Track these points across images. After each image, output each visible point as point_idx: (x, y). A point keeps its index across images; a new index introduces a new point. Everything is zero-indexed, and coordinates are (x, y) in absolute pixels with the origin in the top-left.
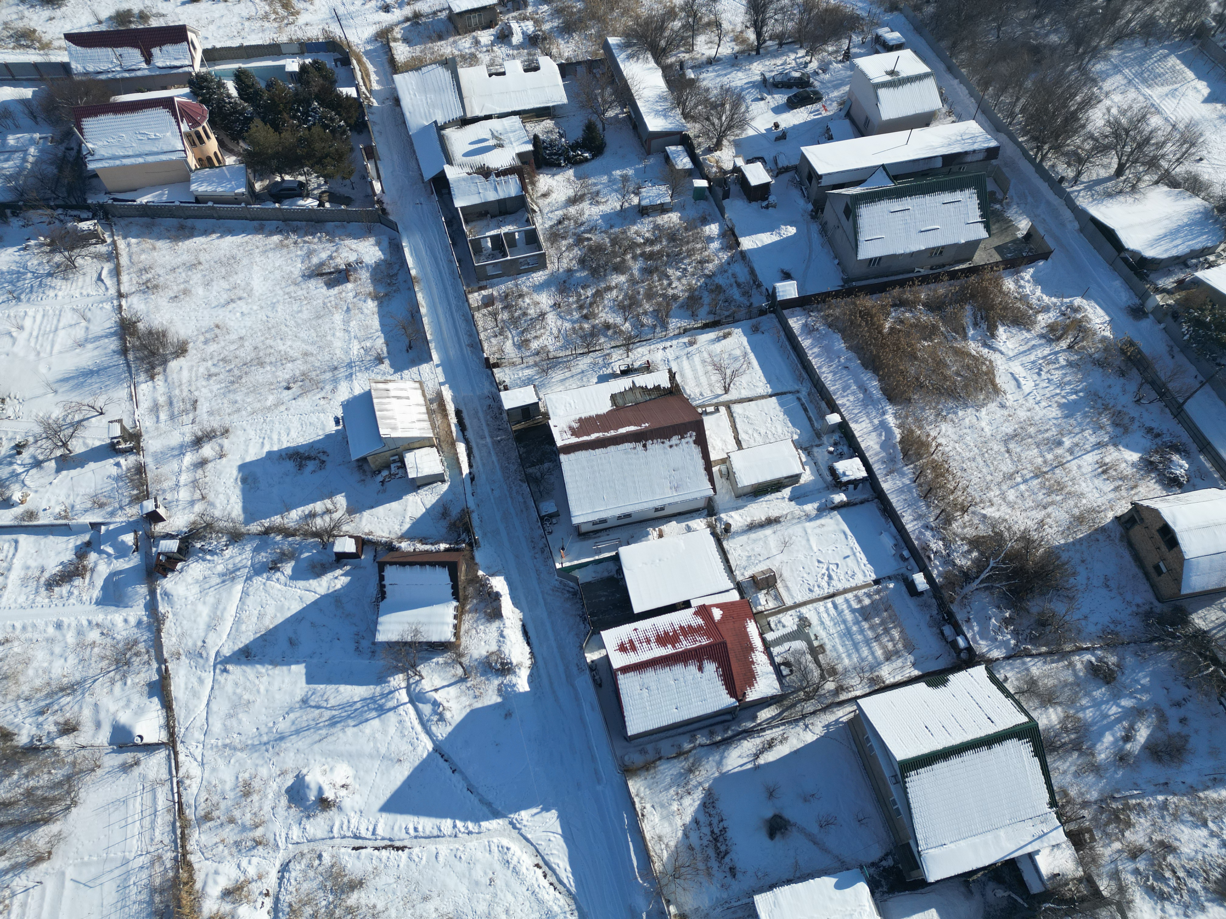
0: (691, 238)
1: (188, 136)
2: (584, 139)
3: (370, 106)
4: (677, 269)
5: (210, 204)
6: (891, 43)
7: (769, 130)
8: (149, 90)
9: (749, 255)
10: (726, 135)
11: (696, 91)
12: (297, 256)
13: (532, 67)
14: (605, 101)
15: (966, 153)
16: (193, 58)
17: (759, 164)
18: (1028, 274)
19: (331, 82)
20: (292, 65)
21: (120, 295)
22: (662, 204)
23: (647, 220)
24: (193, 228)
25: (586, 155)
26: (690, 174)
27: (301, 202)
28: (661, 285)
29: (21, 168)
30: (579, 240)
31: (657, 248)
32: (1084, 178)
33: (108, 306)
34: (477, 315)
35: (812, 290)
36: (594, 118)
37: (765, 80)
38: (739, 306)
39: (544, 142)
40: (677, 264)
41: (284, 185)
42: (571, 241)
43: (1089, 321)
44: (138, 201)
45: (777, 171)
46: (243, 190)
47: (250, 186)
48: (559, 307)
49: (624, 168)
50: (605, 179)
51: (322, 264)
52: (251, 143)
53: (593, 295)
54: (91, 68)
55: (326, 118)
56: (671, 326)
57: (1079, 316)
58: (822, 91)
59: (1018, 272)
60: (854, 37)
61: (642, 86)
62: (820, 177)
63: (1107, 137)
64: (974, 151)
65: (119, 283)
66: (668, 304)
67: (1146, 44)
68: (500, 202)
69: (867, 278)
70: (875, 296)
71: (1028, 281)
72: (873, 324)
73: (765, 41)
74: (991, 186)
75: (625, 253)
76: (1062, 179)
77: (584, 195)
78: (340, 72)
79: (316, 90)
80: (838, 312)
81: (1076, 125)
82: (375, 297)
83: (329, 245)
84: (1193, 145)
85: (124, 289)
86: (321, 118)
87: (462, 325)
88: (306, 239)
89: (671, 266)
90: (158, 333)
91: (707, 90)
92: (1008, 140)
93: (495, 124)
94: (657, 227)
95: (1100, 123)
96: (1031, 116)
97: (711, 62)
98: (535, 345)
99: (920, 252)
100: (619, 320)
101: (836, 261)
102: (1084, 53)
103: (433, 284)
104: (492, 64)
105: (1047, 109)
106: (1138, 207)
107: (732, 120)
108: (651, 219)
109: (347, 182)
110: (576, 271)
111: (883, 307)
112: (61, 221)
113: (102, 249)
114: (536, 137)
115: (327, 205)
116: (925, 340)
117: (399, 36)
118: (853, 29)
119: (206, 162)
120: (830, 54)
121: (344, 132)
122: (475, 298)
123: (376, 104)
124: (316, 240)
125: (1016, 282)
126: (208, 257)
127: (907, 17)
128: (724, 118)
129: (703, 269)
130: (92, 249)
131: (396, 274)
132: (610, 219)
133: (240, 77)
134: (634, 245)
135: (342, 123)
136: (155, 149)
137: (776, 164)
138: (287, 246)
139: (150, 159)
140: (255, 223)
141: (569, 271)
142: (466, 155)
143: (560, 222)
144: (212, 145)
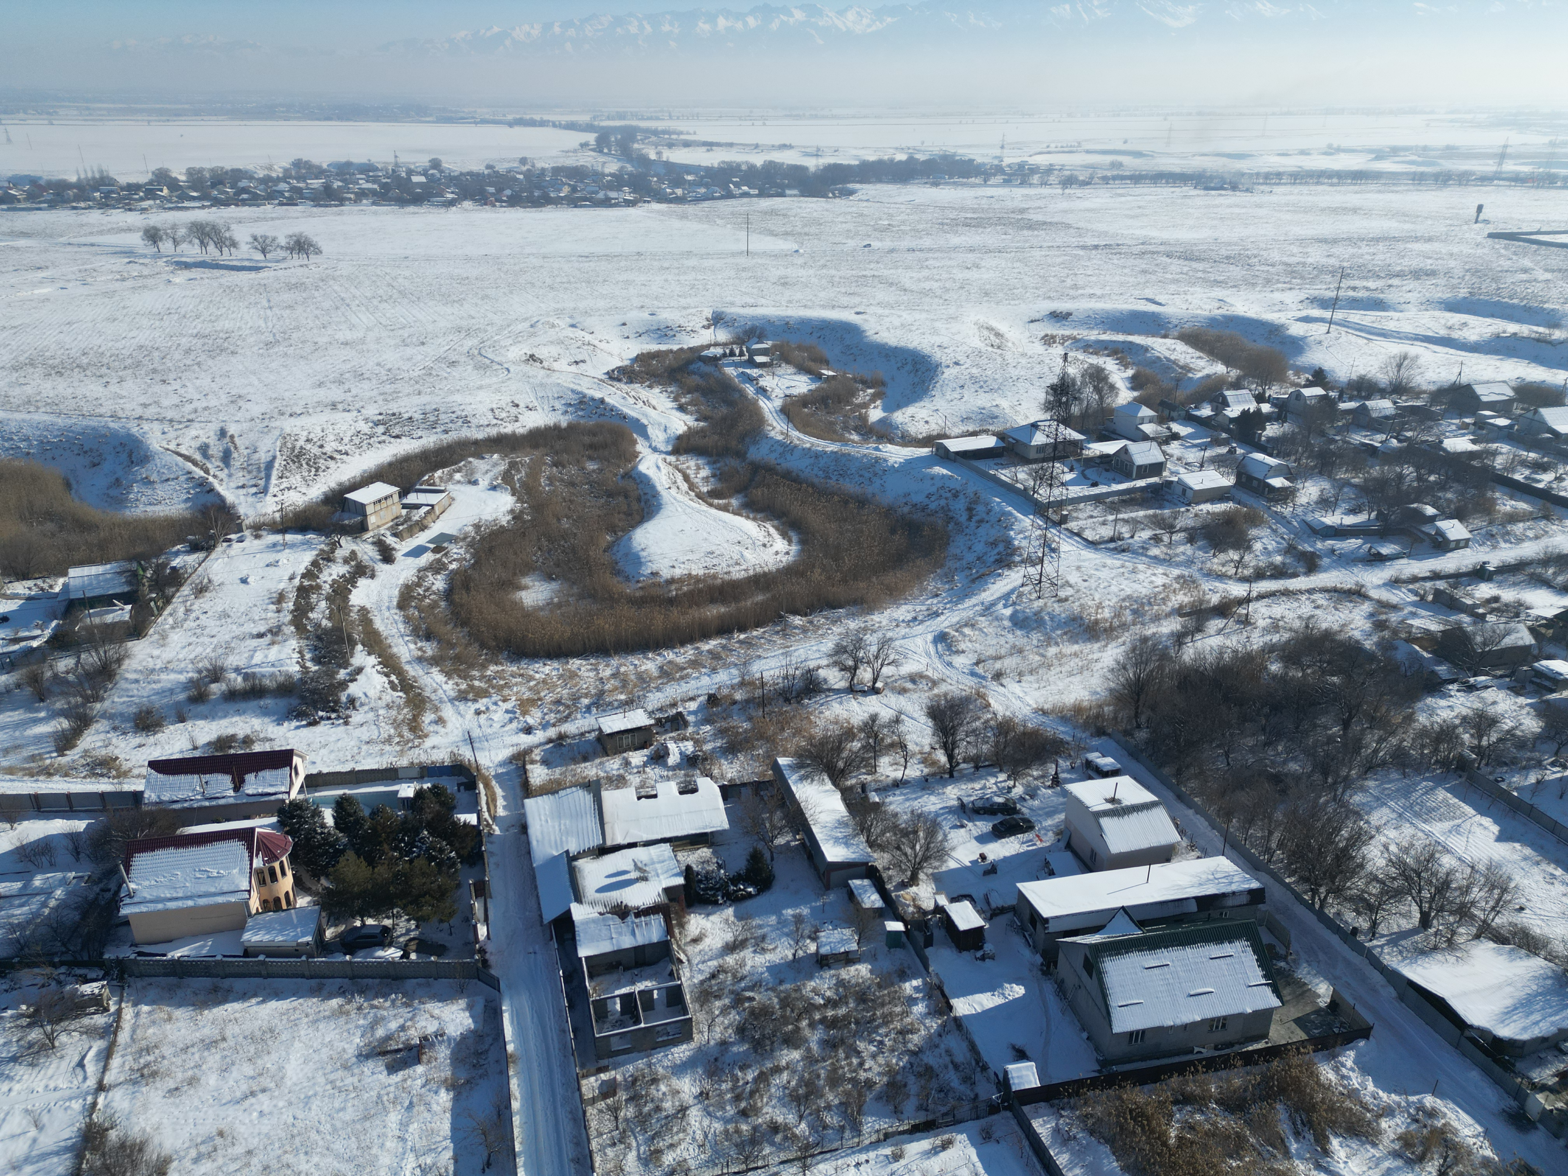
0: (887, 999)
1: (259, 872)
2: (748, 870)
3: (490, 835)
4: (871, 1042)
5: (261, 958)
6: (1105, 769)
7: (974, 863)
8: (228, 820)
9: (965, 1023)
10: (922, 868)
11: (882, 816)
12: (357, 1027)
13: (689, 789)
14: (773, 827)
15: (1224, 895)
16: (291, 783)
17: (967, 904)
18: (1348, 1058)
19: (449, 807)
20: (407, 791)
21: (101, 1087)
22: (846, 953)
23: (828, 974)
24: (229, 991)
25: (750, 889)
26: (880, 914)
27: (380, 953)
28: (850, 1064)
29: (36, 915)
30: (738, 1000)
31: (842, 1011)
32: (1382, 929)
33: (77, 1105)
34: (591, 1111)
35: (1059, 1076)
36: (761, 846)
37: (962, 806)
38: (960, 1099)
39: (698, 873)
40: (869, 1035)
41: (364, 931)
42: (727, 1001)
43: (1455, 1132)
44: (169, 956)
45: (991, 913)
46: (309, 938)
47: (320, 932)
48: (707, 1098)
49: (796, 906)
50: (773, 919)
51: (388, 1038)
52: (337, 880)
53: (756, 1080)
54: (166, 797)
55: (434, 849)
56: (866, 1129)
57: (1439, 1123)
58: (1033, 819)
59: (1334, 1057)
60: (1060, 761)
61: (818, 810)
62: (1046, 921)
63: (1394, 879)
64: (1234, 893)
65: (105, 1069)
66: (860, 1095)
67: (1405, 775)
68: (638, 949)
69: (1130, 1061)
70: (1146, 1088)
71: (1352, 1069)
72: (1152, 1131)
73: (958, 764)
74: (1266, 938)
75: (799, 1018)
76: (1355, 931)
77: (746, 940)
78: (463, 797)
79: (429, 817)
80: (1099, 1110)
81: (1352, 865)
82: (452, 1086)
83: (403, 1011)
84: (1504, 890)
85: (108, 1079)
86: (428, 849)
87: (567, 1127)
88: (375, 1002)
89: (862, 1039)
90: (133, 1145)
91: (895, 815)
92: (1272, 881)
93: (639, 853)
94: (841, 983)
95: (1381, 862)
96: (1294, 853)
97: (898, 784)
98: (669, 1159)
99: (1194, 1024)
100: (791, 1118)
101: (1085, 1035)
102: (1335, 783)
103: (535, 1064)
104: (643, 785)
105: (1309, 844)
106: (1462, 969)
107: (928, 849)
108: (832, 972)
109: (445, 925)
110: (733, 1044)
111: (1162, 1104)
112: (59, 982)
113: (100, 1020)
114: (689, 868)
115: (413, 956)
116: (1231, 1157)
117: (538, 758)
118: (1058, 753)
119: (272, 905)
120: (1036, 779)
121: (454, 865)
122: (590, 1085)
123: (497, 831)
124: (388, 1004)
125: (1336, 1070)
126: (237, 1030)
127: (1118, 742)
128: (918, 847)
129: (905, 1043)
130: (86, 1021)
131: (487, 1051)
132: (778, 971)
133: (342, 806)
134: (810, 1008)
135: (453, 854)
136: (213, 890)
137: (988, 903)
138: (347, 1013)
139: (202, 902)
140: (314, 982)
141: (724, 1044)
142: (600, 890)
143: (713, 976)
144: (286, 883)
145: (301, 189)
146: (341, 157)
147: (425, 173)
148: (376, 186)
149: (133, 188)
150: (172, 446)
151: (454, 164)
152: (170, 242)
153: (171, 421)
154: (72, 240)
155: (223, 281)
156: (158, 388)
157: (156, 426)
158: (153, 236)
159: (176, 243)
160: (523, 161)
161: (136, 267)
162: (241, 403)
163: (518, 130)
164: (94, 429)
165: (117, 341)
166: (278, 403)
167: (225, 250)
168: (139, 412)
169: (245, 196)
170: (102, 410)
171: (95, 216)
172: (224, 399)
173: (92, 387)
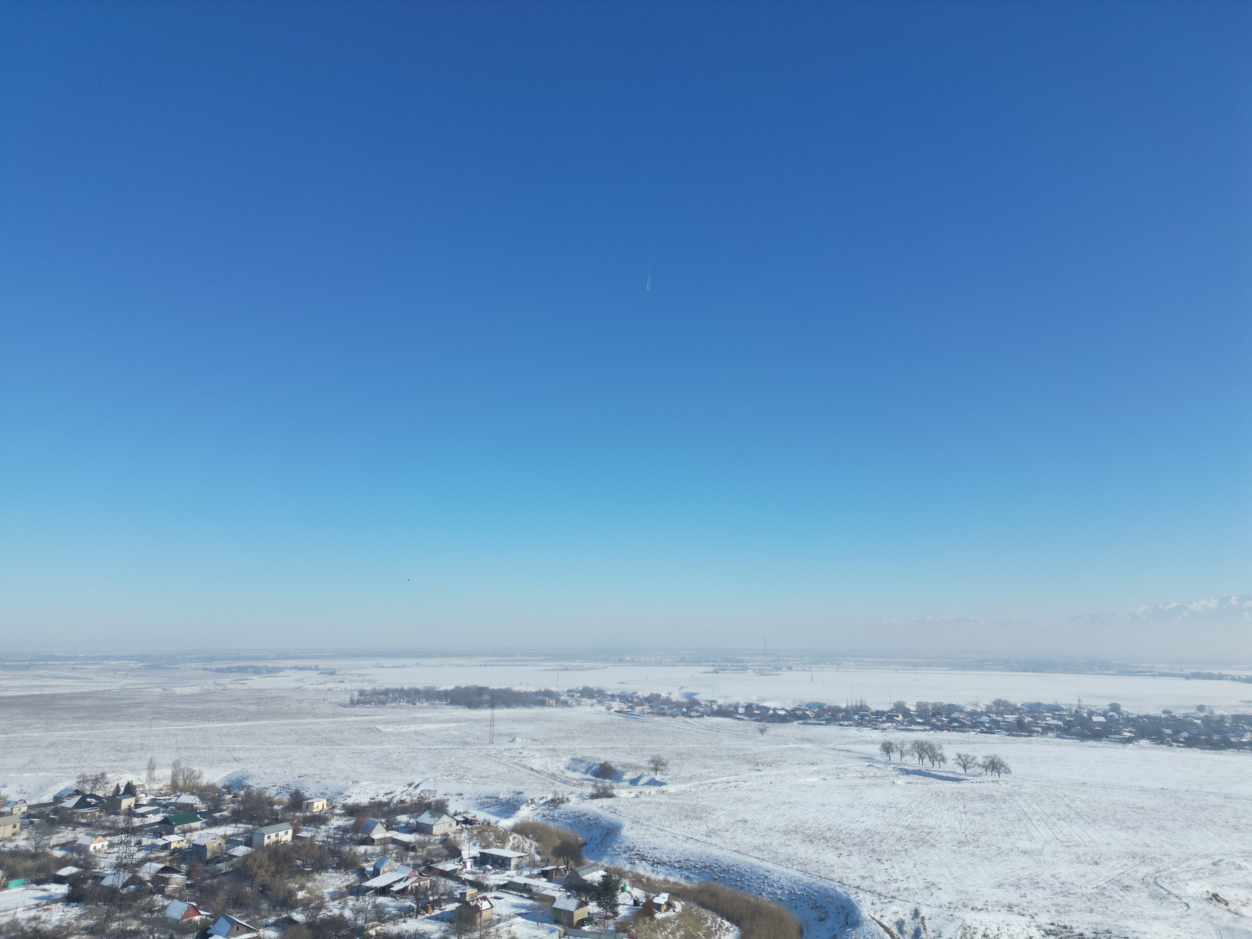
145: (998, 722)
146: (1033, 698)
147: (1105, 714)
148: (1060, 723)
149: (879, 714)
150: (877, 917)
151: (1131, 709)
152: (899, 753)
153: (880, 894)
154: (836, 747)
155: (931, 786)
156: (874, 865)
157: (868, 896)
158: (887, 748)
159: (902, 754)
160: (1201, 708)
161: (873, 769)
162: (933, 890)
163: (1195, 682)
164: (825, 889)
165: (852, 823)
166: (963, 896)
167: (936, 763)
168: (858, 882)
169: (956, 724)
170: (833, 876)
171: (853, 732)
172: (921, 884)
173: (830, 855)
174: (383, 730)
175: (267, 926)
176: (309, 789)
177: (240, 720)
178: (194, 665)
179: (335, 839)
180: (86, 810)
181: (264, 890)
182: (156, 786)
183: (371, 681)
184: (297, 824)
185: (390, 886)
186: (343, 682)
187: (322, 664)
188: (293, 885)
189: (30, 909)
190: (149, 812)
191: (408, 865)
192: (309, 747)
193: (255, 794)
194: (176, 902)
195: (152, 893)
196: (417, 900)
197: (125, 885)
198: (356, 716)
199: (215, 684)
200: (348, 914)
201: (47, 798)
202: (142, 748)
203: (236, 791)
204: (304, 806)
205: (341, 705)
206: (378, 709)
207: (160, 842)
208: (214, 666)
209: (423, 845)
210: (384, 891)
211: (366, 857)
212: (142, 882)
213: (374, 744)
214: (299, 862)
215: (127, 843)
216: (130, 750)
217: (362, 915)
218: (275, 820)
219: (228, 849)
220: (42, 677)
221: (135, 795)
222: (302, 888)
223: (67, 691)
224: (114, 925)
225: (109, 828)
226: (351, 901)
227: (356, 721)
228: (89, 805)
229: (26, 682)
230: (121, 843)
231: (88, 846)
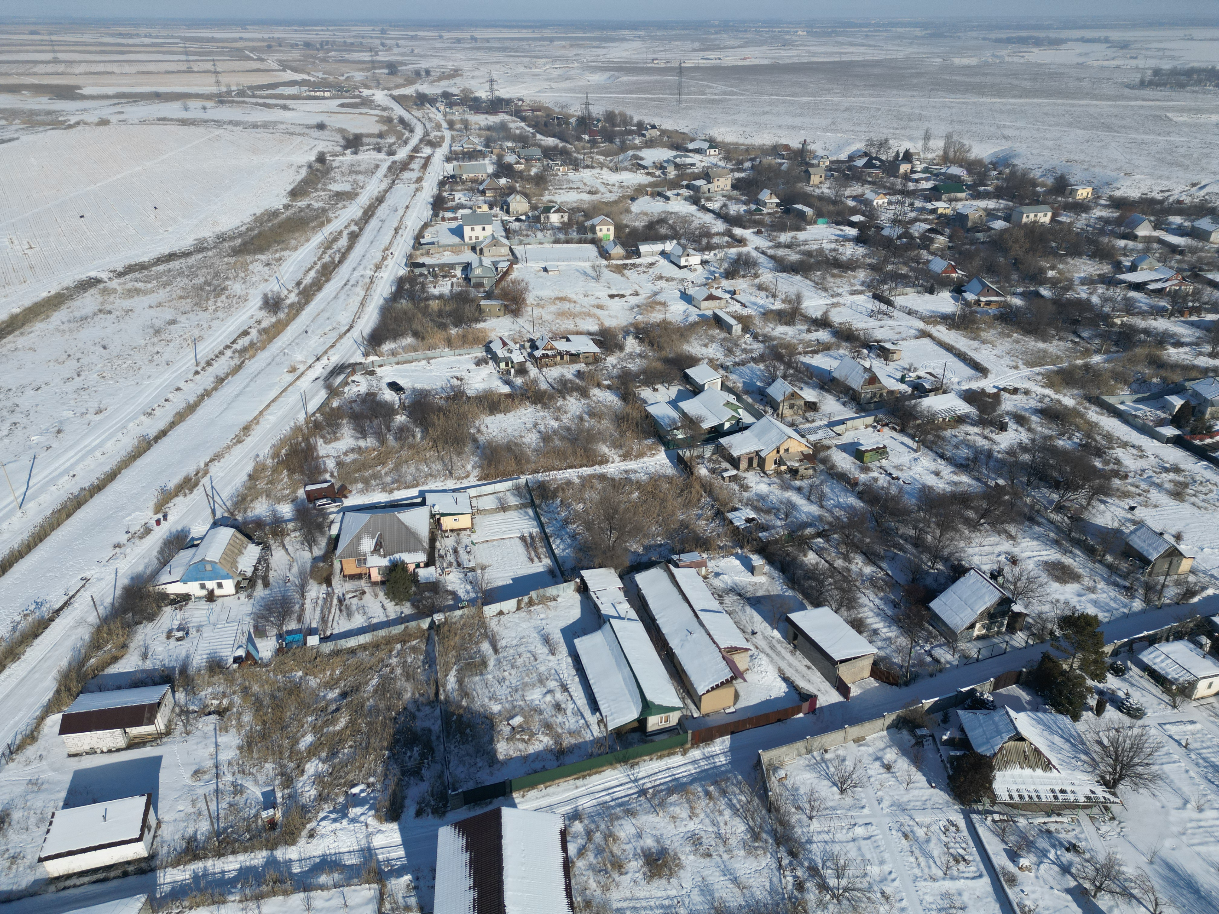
174: (1175, 119)
175: (1014, 294)
176: (1076, 175)
177: (1014, 97)
178: (974, 34)
179: (1095, 228)
180: (871, 170)
181: (1016, 263)
182: (930, 156)
183: (1172, 58)
184: (1057, 209)
185: (1146, 283)
186: (1136, 58)
187: (1115, 35)
188: (1045, 264)
189: (831, 242)
190: (922, 179)
191: (1171, 268)
192: (1083, 132)
193: (1019, 173)
194: (938, 259)
195: (919, 247)
196: (1174, 303)
197: (899, 238)
198: (1144, 100)
199: (993, 55)
200: (1095, 299)
201: (843, 156)
202: (920, 118)
203: (1001, 168)
204: (1067, 192)
205: (1128, 86)
206: (1174, 94)
207: (929, 206)
208: (993, 36)
209: (1193, 250)
210: (1139, 287)
211: (1125, 252)
212: (912, 238)
213: (1159, 135)
214: (1054, 244)
215: (903, 203)
216: (910, 120)
217: (1110, 304)
218: (1036, 201)
219: (988, 221)
220: (841, 44)
221: (911, 162)
222: (1053, 268)
223: (861, 59)
224: (890, 267)
225: (889, 188)
226: (1101, 289)
227: (1143, 107)
228: (874, 166)
229: (830, 49)
230: (897, 202)
231: (872, 201)
